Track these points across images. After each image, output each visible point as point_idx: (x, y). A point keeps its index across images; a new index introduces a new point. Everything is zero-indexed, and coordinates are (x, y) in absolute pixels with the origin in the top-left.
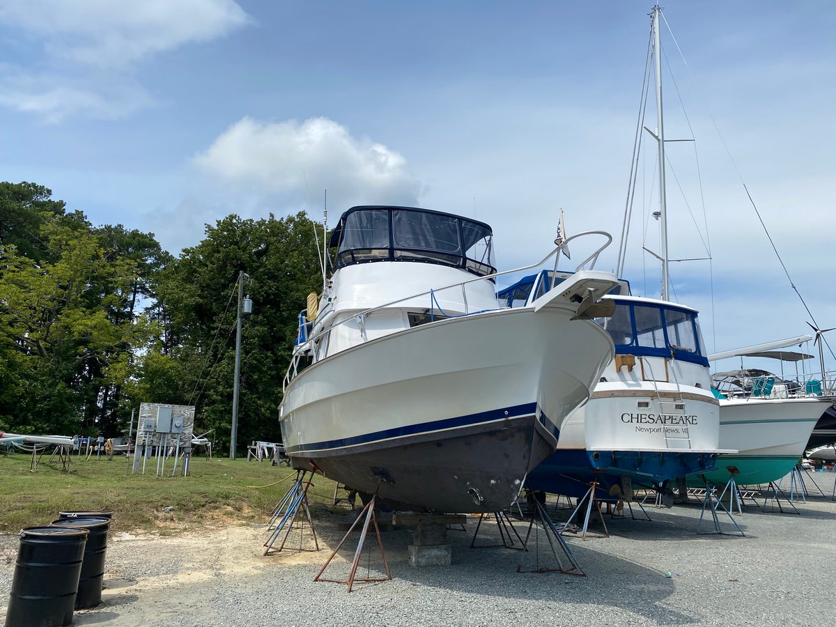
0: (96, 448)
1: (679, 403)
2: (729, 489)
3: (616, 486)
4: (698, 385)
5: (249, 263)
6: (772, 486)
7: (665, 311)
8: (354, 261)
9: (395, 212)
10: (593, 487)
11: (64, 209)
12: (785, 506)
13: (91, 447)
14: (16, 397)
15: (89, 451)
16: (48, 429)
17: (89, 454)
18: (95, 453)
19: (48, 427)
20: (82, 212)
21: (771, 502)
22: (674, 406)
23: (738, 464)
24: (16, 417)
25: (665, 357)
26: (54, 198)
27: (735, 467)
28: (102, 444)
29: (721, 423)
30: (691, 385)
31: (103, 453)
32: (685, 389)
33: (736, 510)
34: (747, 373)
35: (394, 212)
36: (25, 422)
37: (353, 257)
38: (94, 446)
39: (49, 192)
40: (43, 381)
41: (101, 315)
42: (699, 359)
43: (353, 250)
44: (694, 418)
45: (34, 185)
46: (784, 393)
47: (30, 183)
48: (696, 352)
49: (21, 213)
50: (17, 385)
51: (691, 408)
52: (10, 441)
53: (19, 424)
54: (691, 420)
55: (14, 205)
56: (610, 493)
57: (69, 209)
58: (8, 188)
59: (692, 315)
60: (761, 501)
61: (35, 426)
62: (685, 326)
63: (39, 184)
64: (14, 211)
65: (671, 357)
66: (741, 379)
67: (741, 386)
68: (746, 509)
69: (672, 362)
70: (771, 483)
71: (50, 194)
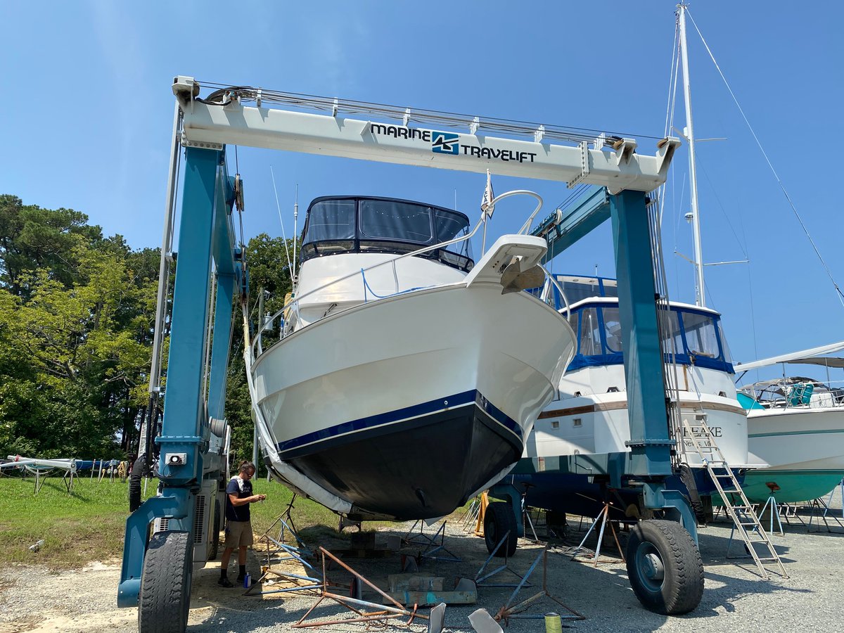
0: (109, 471)
1: (700, 413)
2: (769, 507)
3: (632, 506)
4: (721, 394)
5: (277, 281)
6: (817, 504)
7: (683, 314)
8: (317, 254)
9: (362, 202)
10: (606, 508)
11: (102, 234)
12: (832, 525)
13: (104, 470)
14: (43, 420)
15: (102, 474)
16: (75, 452)
17: (101, 476)
18: (107, 475)
19: (75, 449)
20: (122, 236)
21: (817, 520)
22: (695, 416)
23: (778, 480)
24: (43, 440)
25: (684, 364)
26: (91, 223)
27: (774, 483)
28: (115, 467)
29: (749, 436)
30: (715, 393)
31: (117, 476)
32: (707, 397)
33: (776, 529)
34: (790, 381)
35: (360, 202)
36: (53, 446)
37: (316, 249)
38: (107, 469)
39: (86, 218)
40: (72, 405)
41: (124, 337)
42: (721, 365)
43: (316, 242)
44: (718, 430)
45: (71, 211)
46: (831, 402)
47: (67, 209)
48: (719, 357)
49: (57, 239)
50: (44, 408)
51: (714, 419)
52: (23, 465)
53: (46, 448)
54: (716, 432)
55: (51, 231)
56: (626, 514)
57: (106, 234)
58: (46, 215)
59: (715, 317)
60: (806, 519)
61: (62, 450)
62: (707, 331)
63: (76, 210)
64: (51, 237)
65: (690, 364)
66: (783, 388)
67: (784, 395)
68: (789, 528)
69: (692, 369)
70: (816, 500)
71: (87, 219)
